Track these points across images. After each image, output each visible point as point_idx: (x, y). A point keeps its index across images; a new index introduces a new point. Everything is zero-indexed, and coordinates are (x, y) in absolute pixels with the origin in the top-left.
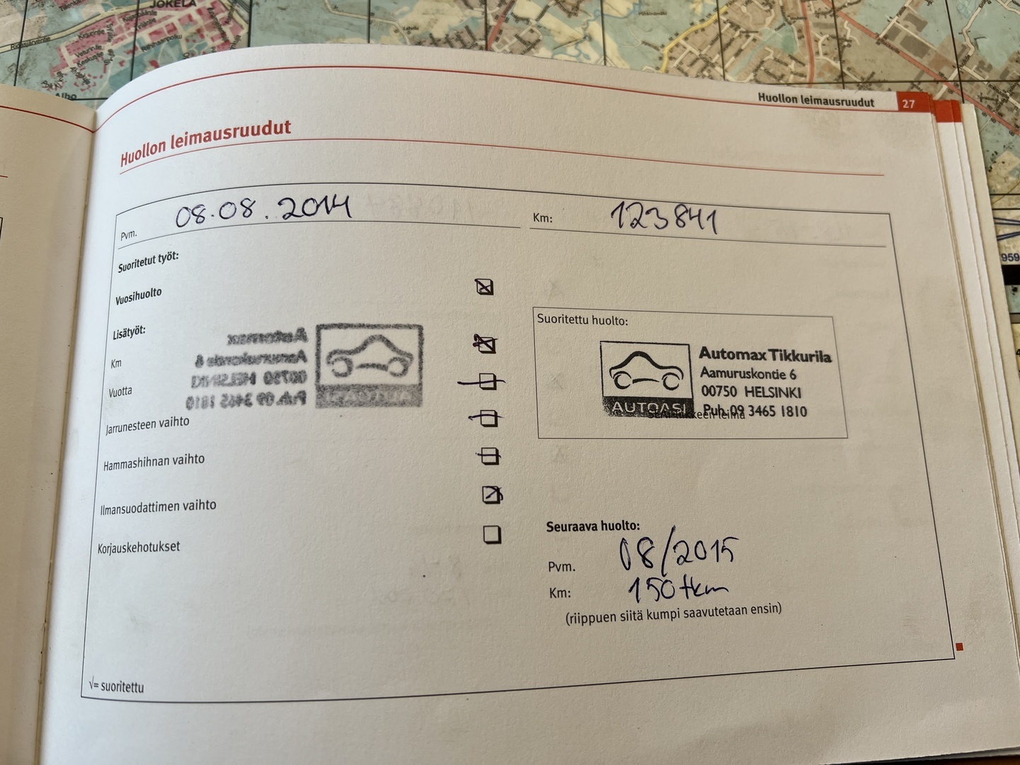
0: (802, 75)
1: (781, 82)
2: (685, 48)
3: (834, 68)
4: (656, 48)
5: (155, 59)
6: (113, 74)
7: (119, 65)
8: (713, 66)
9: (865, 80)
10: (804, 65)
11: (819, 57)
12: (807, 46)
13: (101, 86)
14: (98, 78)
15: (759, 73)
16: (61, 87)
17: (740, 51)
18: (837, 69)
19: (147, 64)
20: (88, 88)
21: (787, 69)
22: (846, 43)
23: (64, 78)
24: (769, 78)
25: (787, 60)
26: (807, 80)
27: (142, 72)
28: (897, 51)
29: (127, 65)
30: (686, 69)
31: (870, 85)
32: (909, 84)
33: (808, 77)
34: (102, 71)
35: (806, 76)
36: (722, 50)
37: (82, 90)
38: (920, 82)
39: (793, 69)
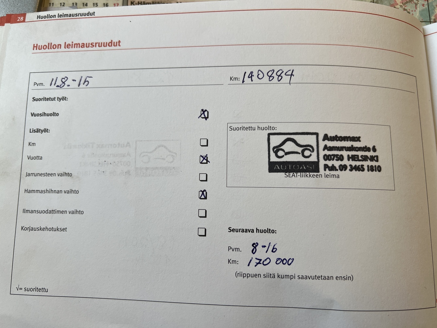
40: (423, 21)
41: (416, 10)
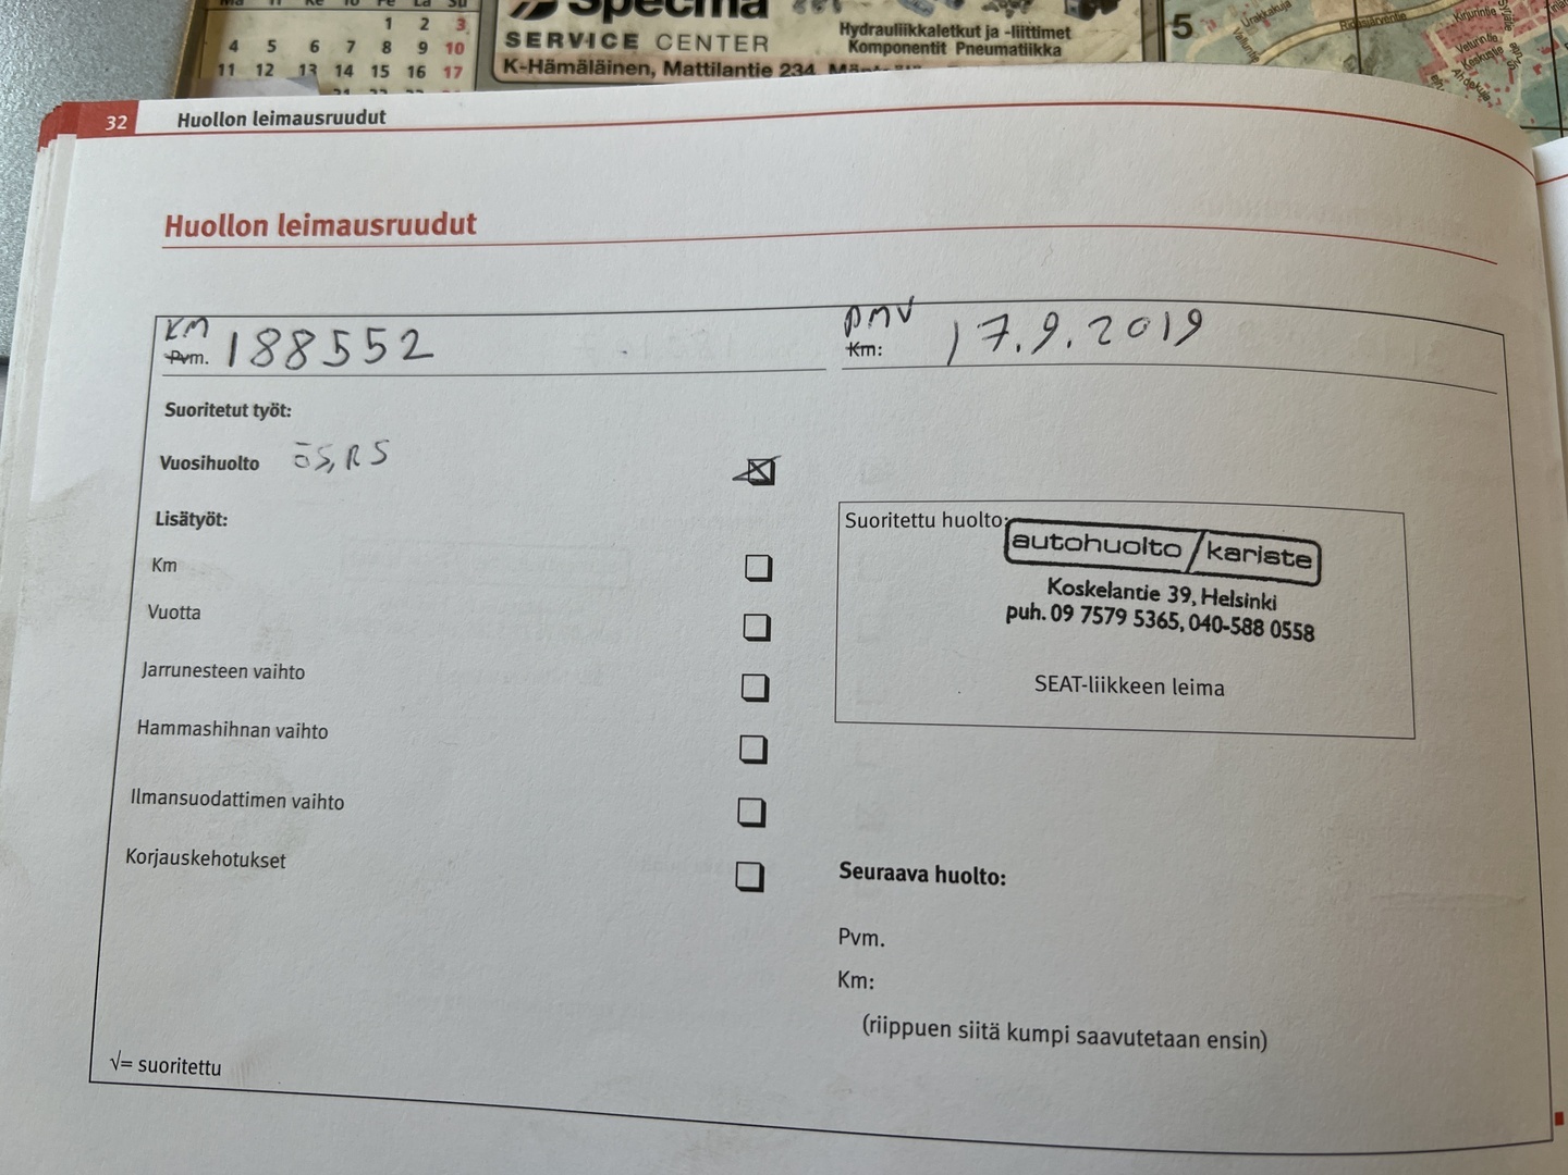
40: (1535, 125)
41: (1511, 86)
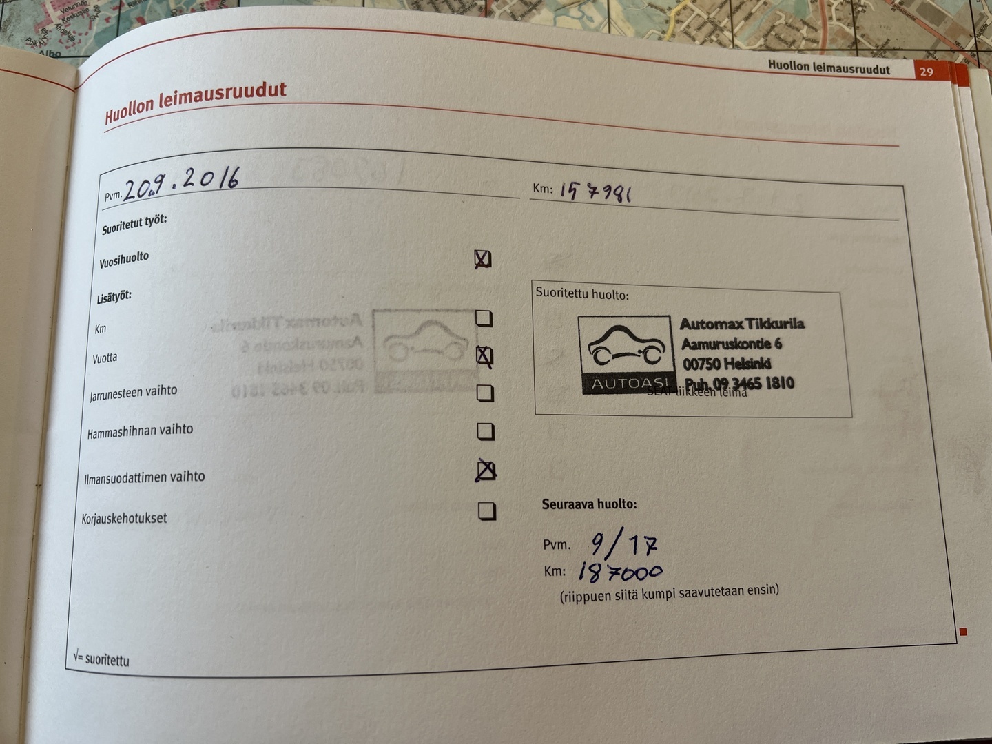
0: (814, 41)
1: (793, 47)
2: (692, 10)
3: (848, 34)
4: (662, 10)
5: (141, 16)
6: (99, 31)
7: (105, 22)
8: (722, 30)
9: (879, 48)
10: (816, 30)
11: (832, 23)
12: (820, 10)
13: (86, 44)
14: (83, 35)
15: (769, 38)
16: (46, 44)
17: (751, 14)
18: (851, 35)
19: (134, 20)
20: (73, 46)
21: (799, 34)
22: (860, 9)
23: (49, 35)
24: (780, 44)
25: (799, 25)
26: (820, 47)
27: (129, 29)
28: (913, 18)
29: (113, 22)
30: (693, 33)
31: (885, 53)
32: (924, 53)
33: (820, 43)
34: (88, 27)
35: (818, 42)
36: (731, 14)
37: (67, 47)
38: (935, 51)
39: (805, 35)
